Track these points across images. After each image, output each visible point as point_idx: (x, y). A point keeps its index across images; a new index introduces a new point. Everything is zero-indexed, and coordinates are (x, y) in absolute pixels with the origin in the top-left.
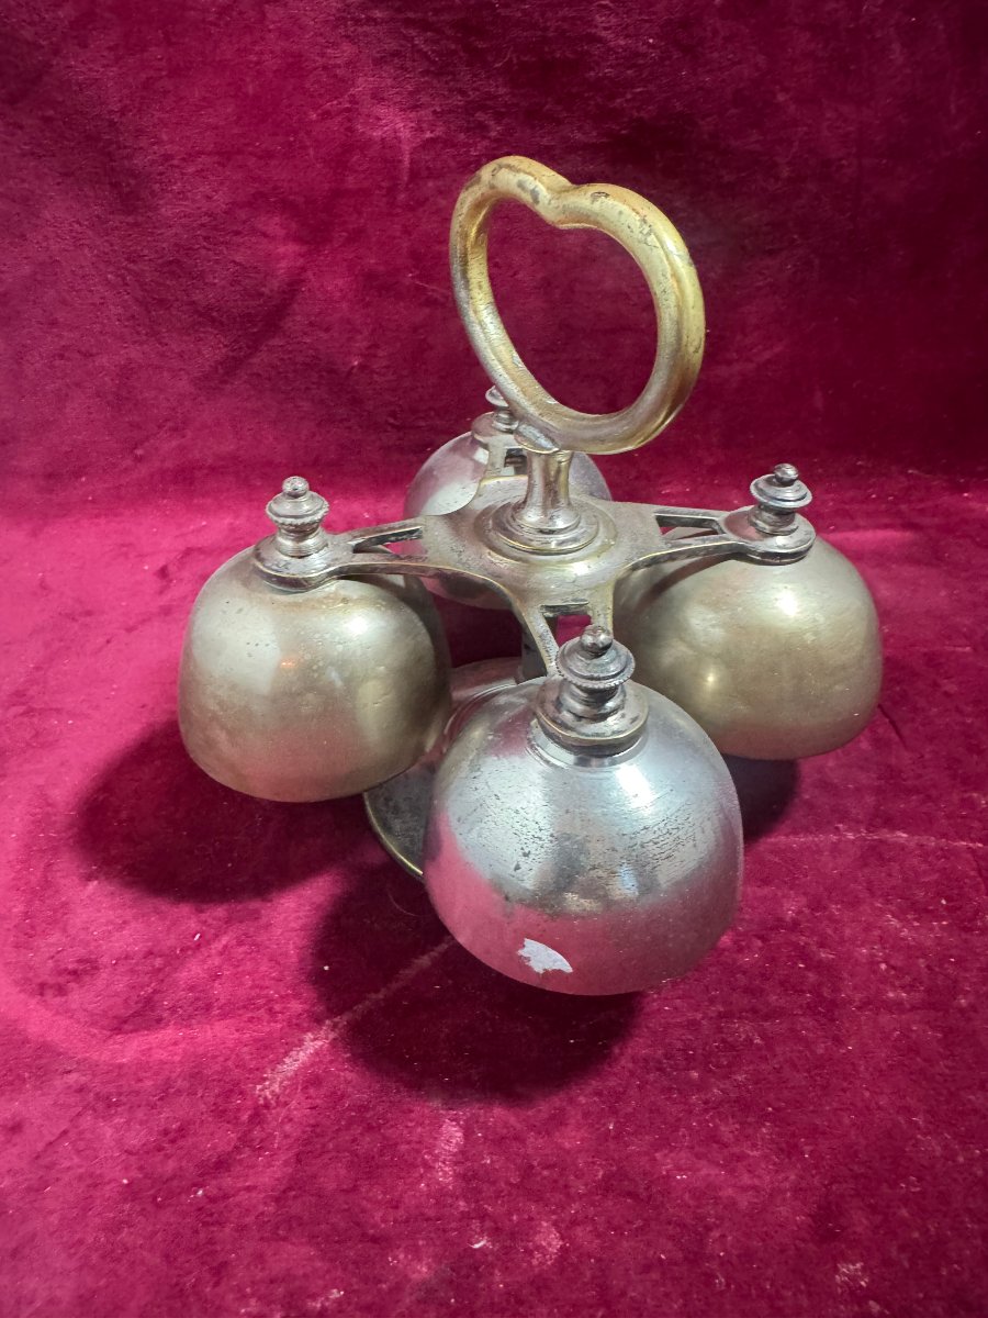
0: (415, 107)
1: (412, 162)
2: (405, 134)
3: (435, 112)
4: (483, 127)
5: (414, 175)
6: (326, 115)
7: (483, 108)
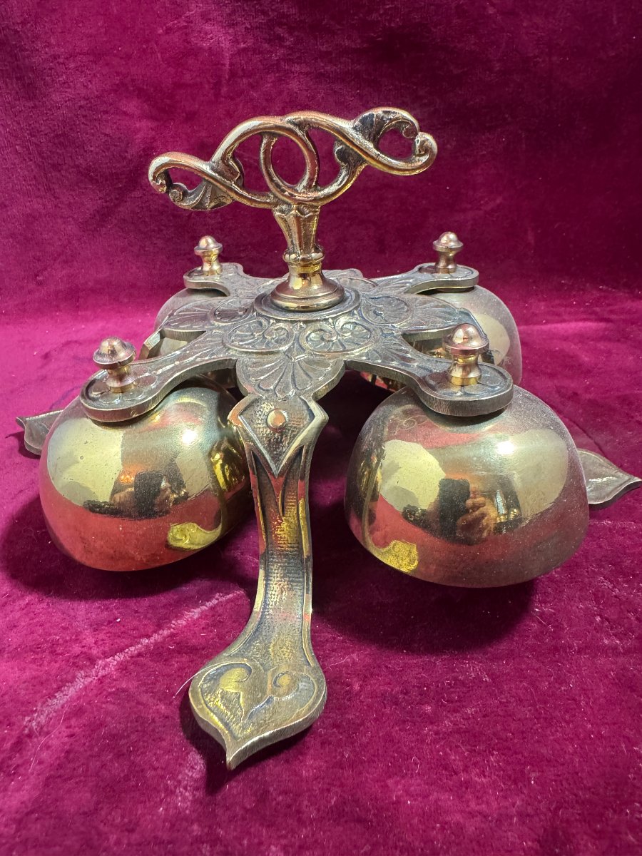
0: (232, 25)
1: (231, 64)
2: (226, 44)
3: (246, 28)
4: (281, 39)
5: (233, 74)
6: (168, 31)
7: (280, 24)
